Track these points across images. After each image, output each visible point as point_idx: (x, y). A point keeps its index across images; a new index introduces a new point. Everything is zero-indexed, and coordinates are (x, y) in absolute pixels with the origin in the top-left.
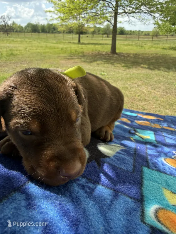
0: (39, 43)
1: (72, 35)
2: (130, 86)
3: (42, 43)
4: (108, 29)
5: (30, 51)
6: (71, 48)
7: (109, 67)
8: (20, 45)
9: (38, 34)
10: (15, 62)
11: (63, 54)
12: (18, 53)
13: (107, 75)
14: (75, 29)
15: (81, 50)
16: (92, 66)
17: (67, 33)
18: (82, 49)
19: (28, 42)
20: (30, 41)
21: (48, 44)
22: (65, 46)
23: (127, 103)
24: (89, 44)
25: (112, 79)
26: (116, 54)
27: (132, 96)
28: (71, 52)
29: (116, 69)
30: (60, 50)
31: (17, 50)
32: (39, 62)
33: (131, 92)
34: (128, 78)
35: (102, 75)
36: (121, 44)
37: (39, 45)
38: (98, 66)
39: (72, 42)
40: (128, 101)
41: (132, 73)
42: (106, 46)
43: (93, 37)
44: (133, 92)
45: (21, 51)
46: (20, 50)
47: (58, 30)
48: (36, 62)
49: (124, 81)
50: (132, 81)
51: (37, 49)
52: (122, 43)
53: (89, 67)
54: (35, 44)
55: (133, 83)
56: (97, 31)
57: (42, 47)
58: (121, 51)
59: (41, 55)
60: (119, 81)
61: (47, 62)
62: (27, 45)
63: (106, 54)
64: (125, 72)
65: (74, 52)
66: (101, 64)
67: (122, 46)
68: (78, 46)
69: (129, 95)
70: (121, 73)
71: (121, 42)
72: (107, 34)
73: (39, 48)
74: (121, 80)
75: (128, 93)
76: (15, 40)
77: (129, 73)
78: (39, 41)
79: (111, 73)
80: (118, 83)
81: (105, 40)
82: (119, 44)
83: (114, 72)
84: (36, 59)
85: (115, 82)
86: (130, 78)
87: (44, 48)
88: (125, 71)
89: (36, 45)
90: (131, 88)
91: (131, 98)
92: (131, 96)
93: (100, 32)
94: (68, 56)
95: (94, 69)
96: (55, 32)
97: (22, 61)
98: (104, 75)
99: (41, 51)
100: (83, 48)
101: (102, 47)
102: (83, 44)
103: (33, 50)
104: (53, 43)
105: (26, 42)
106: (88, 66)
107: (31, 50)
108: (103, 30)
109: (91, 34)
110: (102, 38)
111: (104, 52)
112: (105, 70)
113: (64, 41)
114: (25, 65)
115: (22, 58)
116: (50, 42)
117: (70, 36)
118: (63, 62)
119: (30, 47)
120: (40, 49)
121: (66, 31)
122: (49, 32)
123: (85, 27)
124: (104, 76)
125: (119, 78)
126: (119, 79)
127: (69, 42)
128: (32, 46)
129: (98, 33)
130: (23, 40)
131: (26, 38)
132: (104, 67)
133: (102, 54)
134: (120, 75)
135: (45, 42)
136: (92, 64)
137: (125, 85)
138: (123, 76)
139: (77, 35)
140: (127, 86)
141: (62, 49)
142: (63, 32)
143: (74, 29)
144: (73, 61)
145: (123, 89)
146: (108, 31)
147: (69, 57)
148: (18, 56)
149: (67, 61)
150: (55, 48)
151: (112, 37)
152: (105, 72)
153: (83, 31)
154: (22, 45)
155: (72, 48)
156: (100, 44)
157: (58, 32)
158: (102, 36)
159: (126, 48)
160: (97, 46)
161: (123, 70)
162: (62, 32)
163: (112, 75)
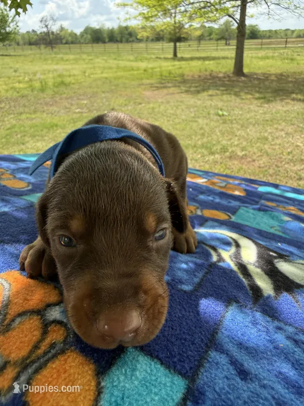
0: (106, 61)
1: (161, 45)
2: (272, 136)
3: (111, 61)
4: (227, 30)
5: (92, 76)
6: (160, 67)
7: (231, 101)
8: (74, 66)
9: (103, 45)
10: (68, 96)
11: (148, 79)
12: (73, 81)
13: (229, 115)
14: (168, 33)
15: (179, 72)
16: (200, 100)
17: (152, 40)
18: (181, 68)
19: (87, 61)
20: (90, 58)
21: (120, 62)
22: (150, 66)
23: (268, 167)
24: (192, 59)
25: (237, 123)
26: (243, 75)
27: (277, 154)
28: (161, 75)
29: (245, 103)
30: (142, 71)
31: (70, 76)
32: (107, 94)
33: (274, 147)
34: (267, 121)
35: (220, 116)
36: (252, 57)
37: (107, 65)
38: (212, 100)
39: (162, 56)
40: (269, 162)
41: (274, 110)
42: (223, 61)
43: (200, 47)
44: (277, 147)
45: (76, 77)
46: (74, 75)
47: (138, 37)
48: (103, 95)
49: (261, 127)
50: (275, 126)
51: (102, 73)
52: (254, 55)
53: (195, 102)
54: (99, 63)
55: (277, 129)
56: (206, 34)
57: (110, 68)
58: (252, 70)
59: (110, 82)
60: (251, 127)
61: (121, 95)
62: (85, 66)
63: (224, 77)
64: (262, 109)
65: (168, 75)
66: (217, 95)
67: (255, 61)
68: (173, 63)
69: (269, 151)
70: (255, 111)
71: (251, 53)
72: (226, 39)
73: (106, 71)
74: (254, 125)
75: (269, 148)
76: (66, 57)
77: (269, 110)
78: (105, 58)
79: (236, 113)
80: (248, 130)
81: (222, 50)
82: (247, 56)
83: (242, 109)
84: (103, 90)
85: (244, 128)
86: (271, 121)
87: (115, 70)
88: (261, 106)
89: (101, 65)
90: (273, 140)
91: (275, 158)
92: (275, 154)
93: (212, 36)
94: (157, 83)
95: (205, 105)
96: (131, 39)
97: (80, 95)
98: (223, 115)
99: (111, 75)
100: (183, 66)
101: (218, 64)
102: (182, 59)
103: (96, 74)
104: (130, 60)
105: (84, 60)
106: (193, 100)
107: (93, 74)
108: (217, 32)
109: (195, 40)
110: (216, 48)
111: (220, 72)
112: (223, 106)
113: (149, 57)
114: (85, 102)
115: (79, 89)
116: (124, 58)
117: (158, 45)
118: (148, 93)
119: (91, 68)
120: (107, 73)
121: (151, 38)
122: (121, 42)
123: (185, 29)
124: (222, 117)
125: (251, 120)
126: (250, 123)
127: (157, 58)
128: (94, 68)
129: (208, 38)
130: (78, 56)
131: (83, 53)
132: (222, 100)
133: (217, 77)
134: (252, 114)
135: (115, 59)
136: (200, 96)
137: (262, 134)
138: (258, 117)
139: (172, 44)
140: (266, 135)
141: (145, 70)
142: (147, 40)
143: (166, 34)
144: (165, 91)
145: (260, 141)
146: (227, 33)
147: (158, 85)
148: (72, 86)
149: (156, 92)
150: (133, 70)
151: (235, 44)
152: (225, 111)
153: (182, 36)
154: (77, 66)
155: (163, 69)
156: (214, 59)
157: (138, 39)
158: (216, 42)
159: (261, 63)
160: (207, 62)
161: (258, 106)
162: (145, 39)
163: (238, 116)
